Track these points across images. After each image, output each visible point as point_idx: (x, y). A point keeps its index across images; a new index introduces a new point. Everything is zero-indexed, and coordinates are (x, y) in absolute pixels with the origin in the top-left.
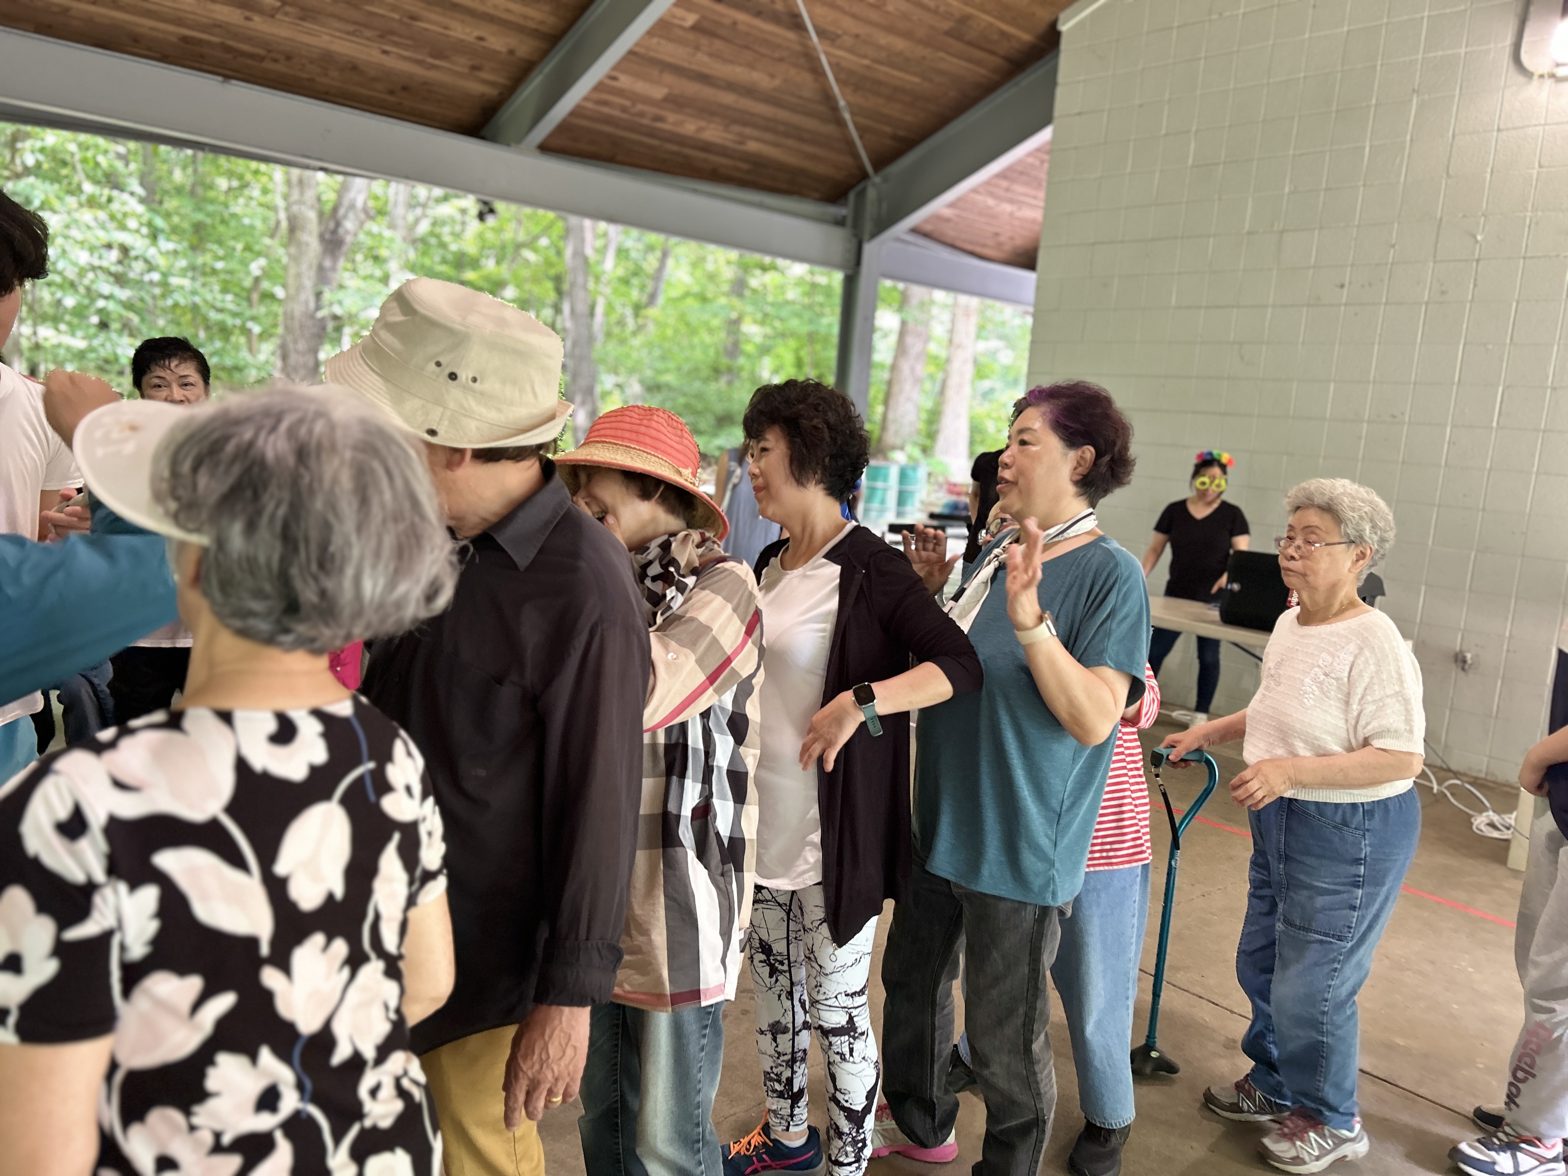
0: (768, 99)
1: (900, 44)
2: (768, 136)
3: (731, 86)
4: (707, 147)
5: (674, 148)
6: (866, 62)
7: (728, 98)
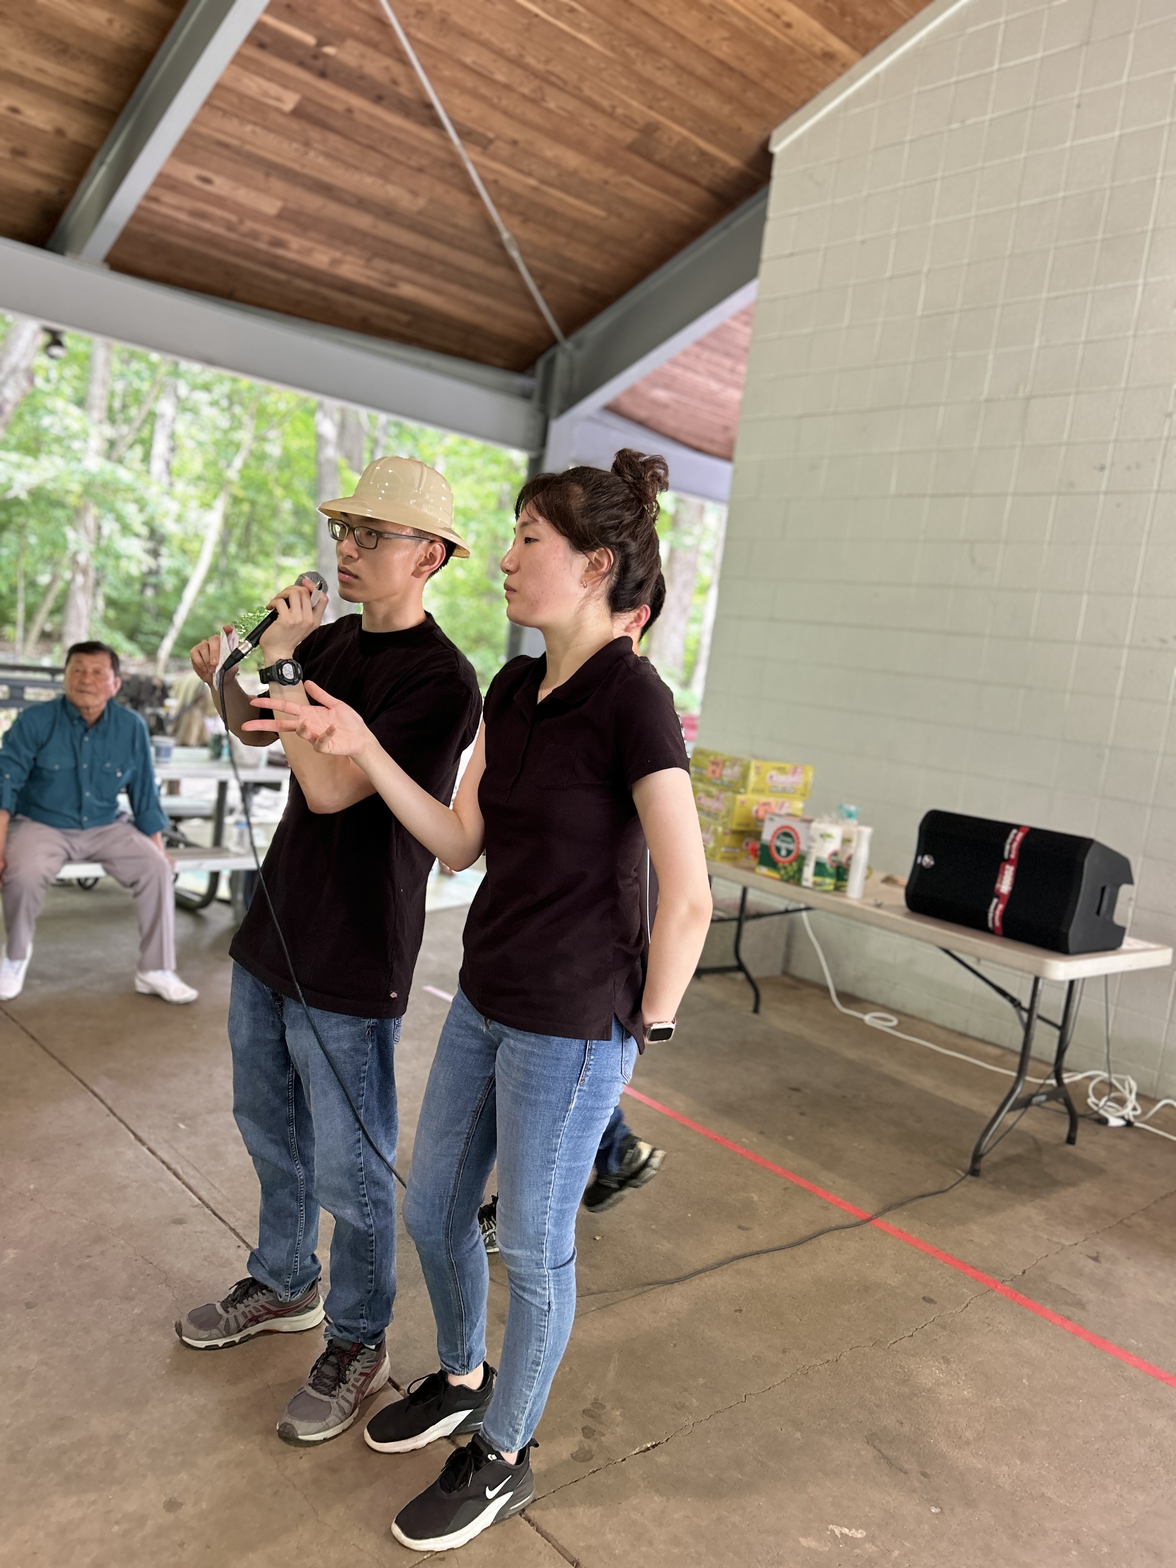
0: (414, 225)
1: (572, 159)
2: (424, 278)
3: (362, 204)
4: (348, 287)
5: (308, 286)
6: (532, 182)
7: (363, 221)
